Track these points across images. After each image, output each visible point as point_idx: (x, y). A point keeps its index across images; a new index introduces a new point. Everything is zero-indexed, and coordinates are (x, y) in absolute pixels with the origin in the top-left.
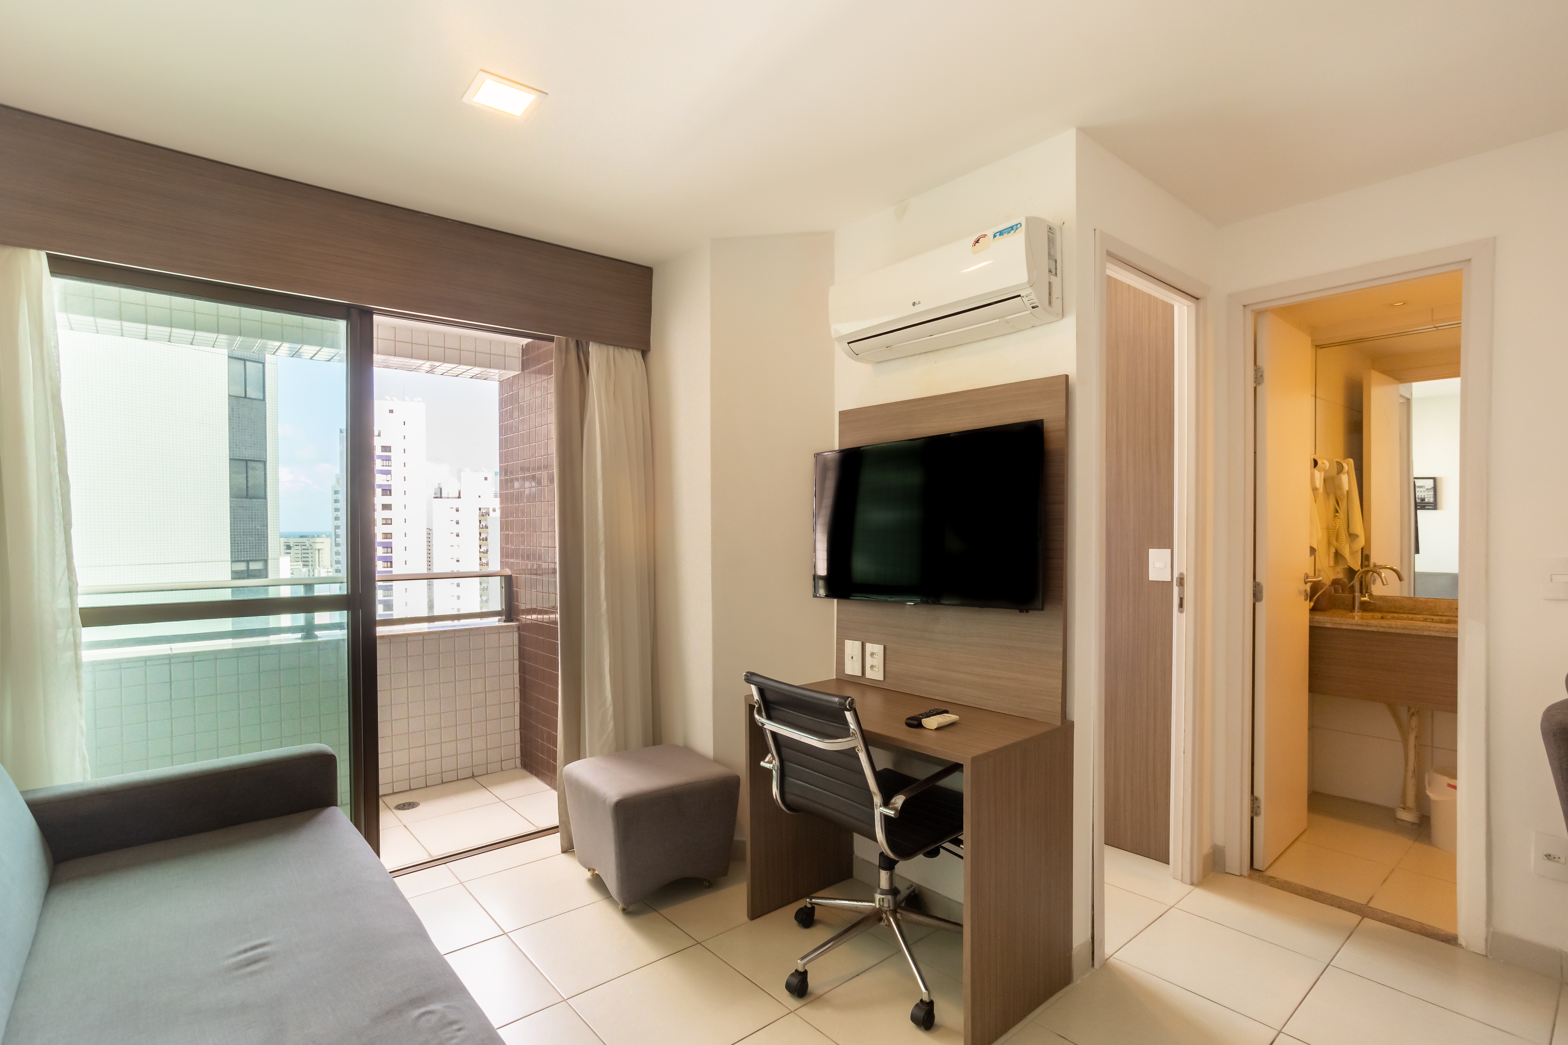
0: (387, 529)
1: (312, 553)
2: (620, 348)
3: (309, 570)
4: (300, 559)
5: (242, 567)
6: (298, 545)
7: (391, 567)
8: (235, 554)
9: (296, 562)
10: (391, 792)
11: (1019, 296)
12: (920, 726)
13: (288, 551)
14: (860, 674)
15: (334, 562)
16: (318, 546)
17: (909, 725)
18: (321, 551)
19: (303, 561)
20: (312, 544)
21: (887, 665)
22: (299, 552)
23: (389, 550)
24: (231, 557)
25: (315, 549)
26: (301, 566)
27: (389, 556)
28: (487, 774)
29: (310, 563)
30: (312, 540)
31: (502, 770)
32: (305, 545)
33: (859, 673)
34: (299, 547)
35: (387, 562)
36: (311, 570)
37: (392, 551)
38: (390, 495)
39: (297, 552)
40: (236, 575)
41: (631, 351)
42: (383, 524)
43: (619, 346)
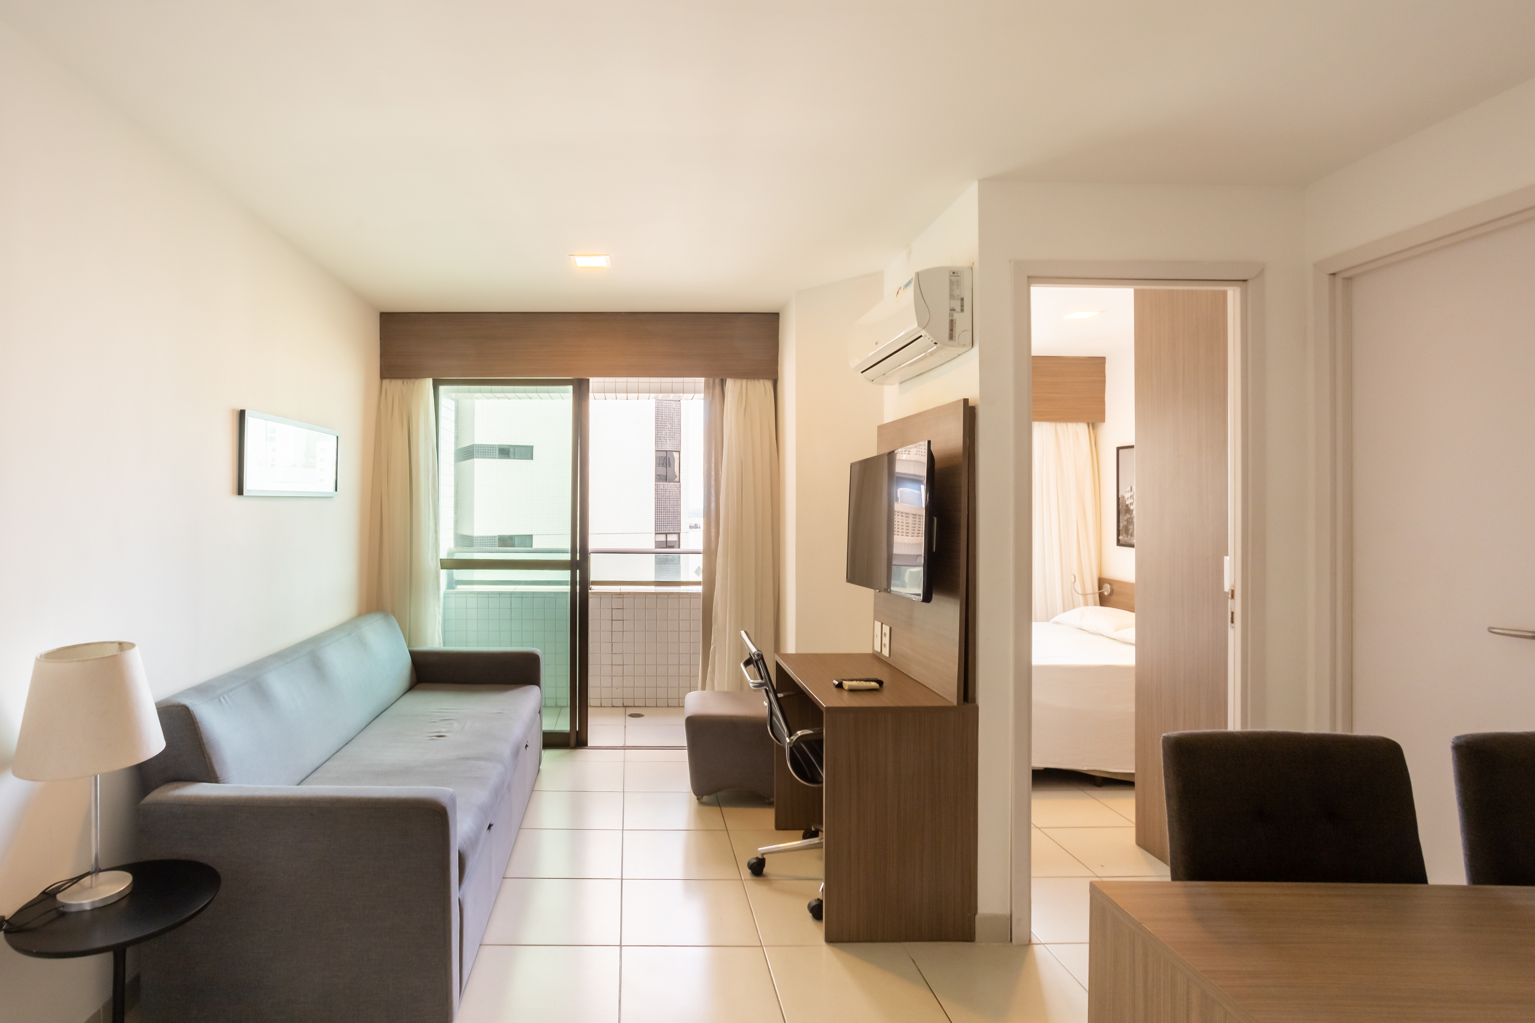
2: (752, 380)
5: (662, 538)
8: (658, 528)
11: (921, 336)
14: (879, 650)
17: (835, 685)
21: (891, 644)
24: (655, 530)
40: (658, 544)
41: (761, 381)
43: (752, 378)
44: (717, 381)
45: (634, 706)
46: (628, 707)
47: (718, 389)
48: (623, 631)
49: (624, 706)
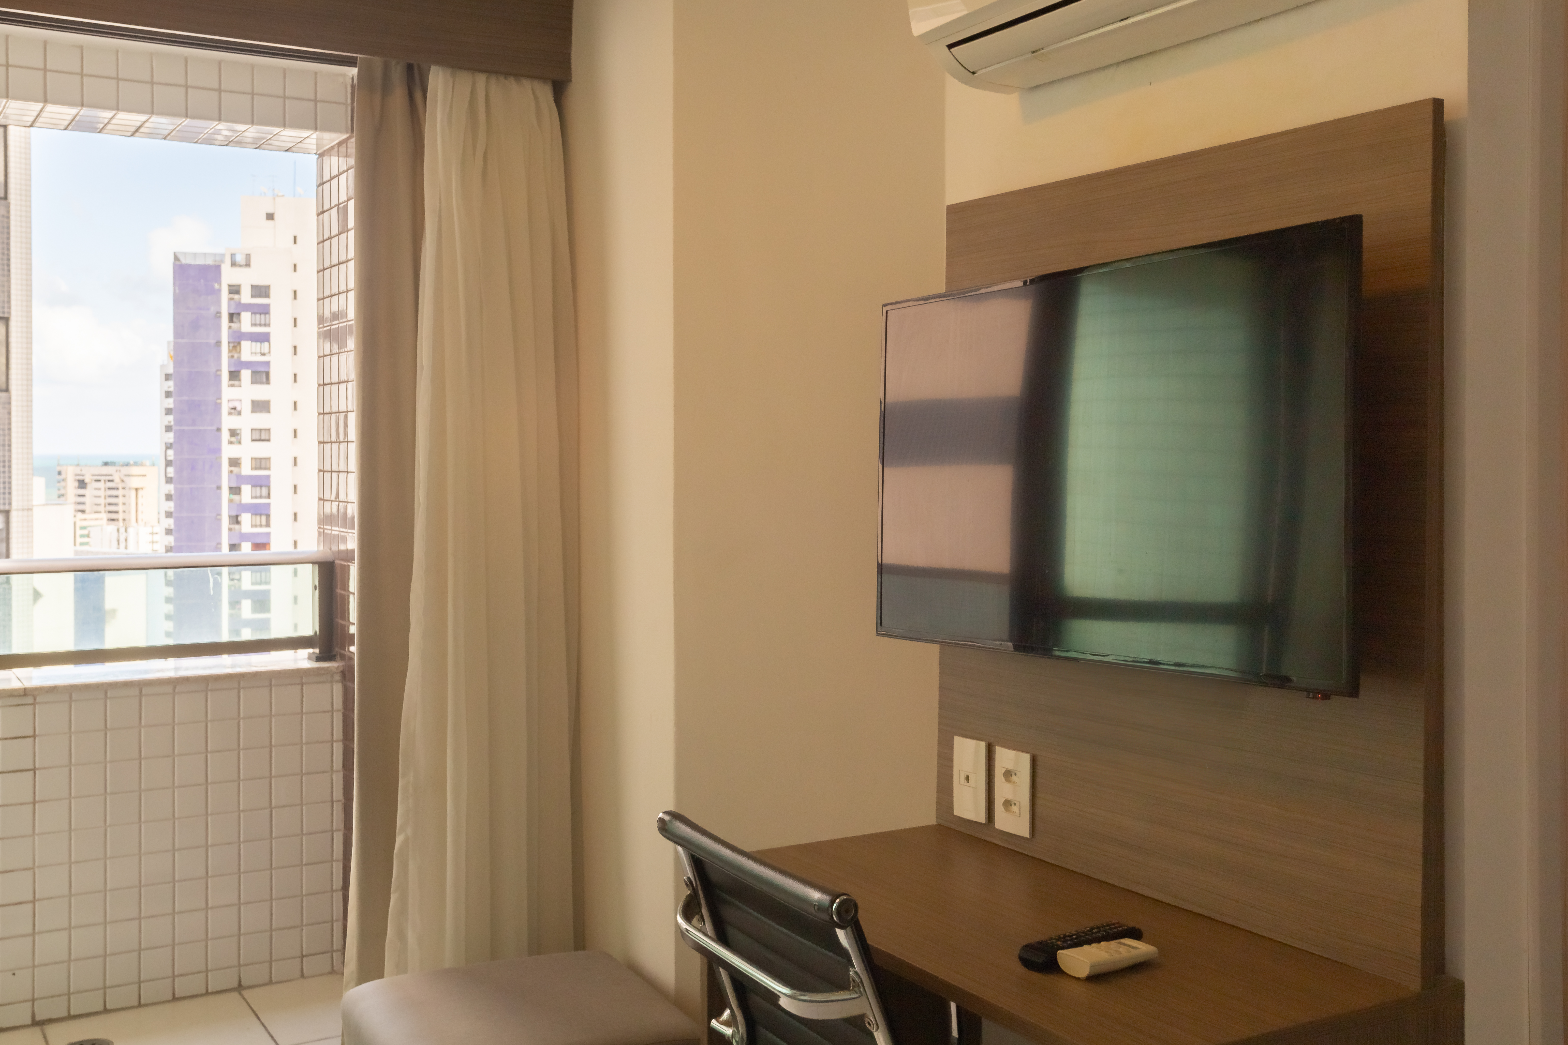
0: (261, 450)
1: (124, 496)
2: (501, 78)
3: (118, 530)
4: (101, 508)
6: (99, 481)
7: (268, 525)
9: (96, 512)
10: (65, 1014)
12: (1051, 966)
13: (81, 492)
14: (982, 818)
15: (163, 515)
16: (134, 483)
17: (1026, 962)
18: (140, 493)
19: (110, 512)
20: (125, 479)
21: (1039, 802)
22: (102, 493)
23: (264, 491)
25: (130, 489)
26: (105, 521)
27: (264, 504)
28: (271, 982)
29: (121, 516)
30: (125, 470)
31: (302, 976)
32: (112, 481)
33: (980, 817)
34: (101, 485)
35: (261, 515)
36: (122, 530)
37: (269, 494)
38: (268, 381)
39: (97, 493)
41: (527, 83)
42: (253, 440)
43: (501, 73)
44: (397, 74)
45: (70, 1017)
46: (51, 1021)
47: (399, 95)
48: (34, 803)
49: (36, 1023)
